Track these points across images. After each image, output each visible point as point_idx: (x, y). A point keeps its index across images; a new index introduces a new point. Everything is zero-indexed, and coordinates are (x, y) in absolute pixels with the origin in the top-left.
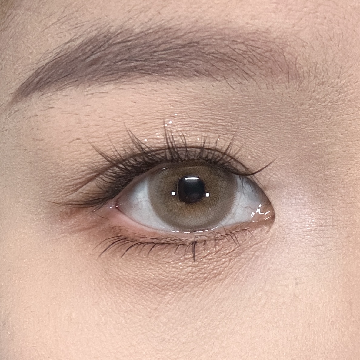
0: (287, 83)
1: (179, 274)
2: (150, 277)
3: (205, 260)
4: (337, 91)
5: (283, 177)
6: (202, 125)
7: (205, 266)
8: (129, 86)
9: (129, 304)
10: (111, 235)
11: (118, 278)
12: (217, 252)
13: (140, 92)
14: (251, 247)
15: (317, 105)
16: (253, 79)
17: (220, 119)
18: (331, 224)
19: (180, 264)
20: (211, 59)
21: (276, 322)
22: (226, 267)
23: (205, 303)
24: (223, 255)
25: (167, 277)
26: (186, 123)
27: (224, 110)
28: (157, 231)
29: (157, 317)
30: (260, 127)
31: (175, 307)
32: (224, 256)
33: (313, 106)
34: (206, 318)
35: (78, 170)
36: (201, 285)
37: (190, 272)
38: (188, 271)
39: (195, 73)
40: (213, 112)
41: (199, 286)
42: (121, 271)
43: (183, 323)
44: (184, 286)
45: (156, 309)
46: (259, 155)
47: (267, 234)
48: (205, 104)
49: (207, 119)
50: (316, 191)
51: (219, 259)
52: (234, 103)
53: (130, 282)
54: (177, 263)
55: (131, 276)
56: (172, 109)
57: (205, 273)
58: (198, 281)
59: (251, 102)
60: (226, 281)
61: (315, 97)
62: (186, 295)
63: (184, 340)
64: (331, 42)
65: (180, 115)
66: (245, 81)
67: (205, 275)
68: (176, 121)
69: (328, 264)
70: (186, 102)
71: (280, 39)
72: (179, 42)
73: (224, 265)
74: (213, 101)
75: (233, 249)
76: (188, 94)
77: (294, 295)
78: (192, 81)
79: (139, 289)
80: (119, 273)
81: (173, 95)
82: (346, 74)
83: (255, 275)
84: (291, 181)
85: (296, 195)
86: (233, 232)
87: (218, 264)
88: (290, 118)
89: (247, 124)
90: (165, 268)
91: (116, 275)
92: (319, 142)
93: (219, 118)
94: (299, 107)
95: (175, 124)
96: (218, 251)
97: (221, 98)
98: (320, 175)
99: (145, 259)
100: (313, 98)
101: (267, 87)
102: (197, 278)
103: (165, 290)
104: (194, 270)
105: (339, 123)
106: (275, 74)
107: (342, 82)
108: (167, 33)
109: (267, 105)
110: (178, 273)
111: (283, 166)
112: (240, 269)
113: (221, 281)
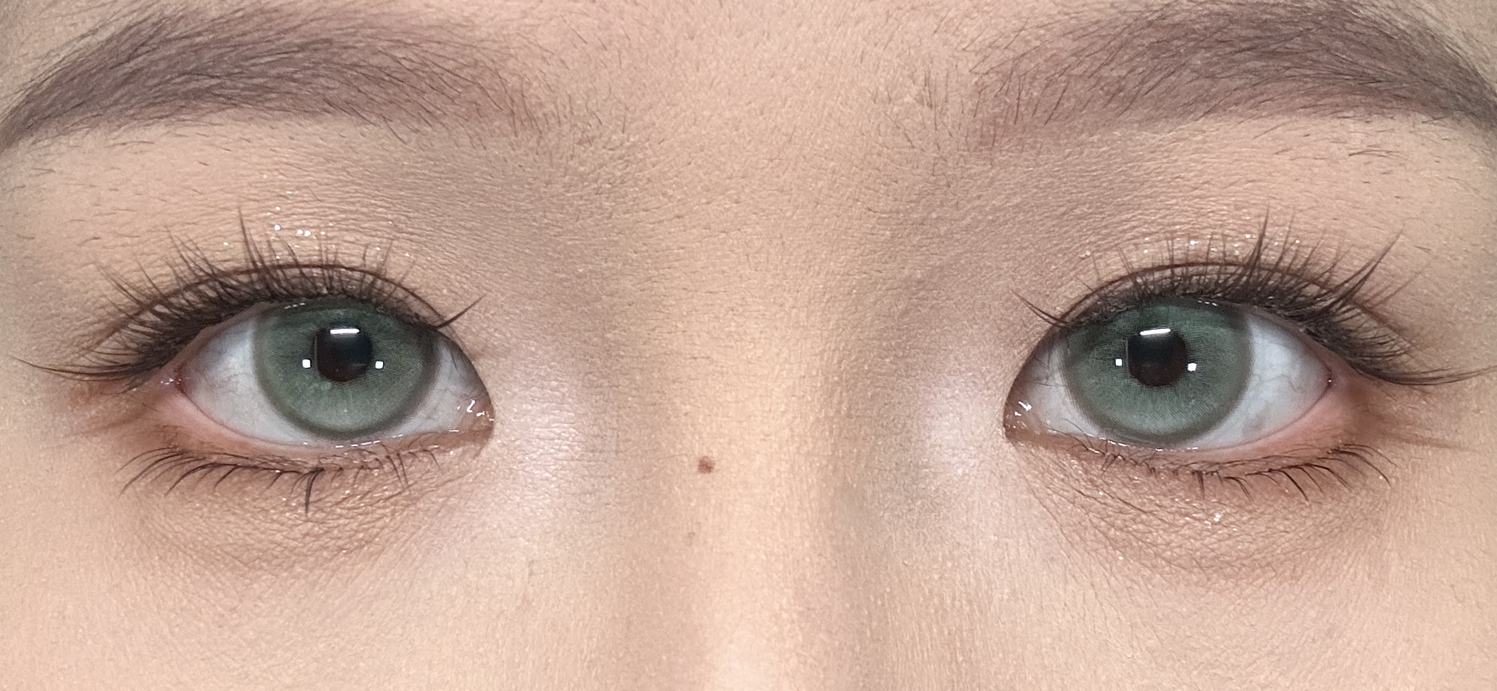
0: (513, 137)
1: (286, 537)
2: (226, 539)
3: (339, 511)
4: (620, 158)
5: (517, 337)
6: (343, 216)
7: (342, 521)
8: (196, 129)
9: (181, 595)
10: (158, 445)
11: (164, 536)
12: (365, 494)
13: (217, 143)
14: (437, 486)
15: (581, 186)
16: (443, 125)
17: (381, 207)
18: (614, 448)
19: (288, 514)
20: (356, 78)
21: (481, 655)
22: (382, 528)
23: (337, 602)
24: (378, 501)
25: (260, 541)
26: (310, 211)
27: (388, 187)
28: (248, 440)
29: (238, 625)
30: (464, 228)
31: (274, 607)
32: (381, 504)
33: (573, 188)
34: (337, 635)
35: (94, 303)
36: (331, 564)
37: (307, 534)
38: (304, 532)
39: (326, 106)
40: (367, 191)
41: (325, 566)
42: (172, 523)
43: (287, 644)
44: (295, 562)
45: (234, 610)
46: (465, 286)
47: (475, 462)
48: (348, 173)
49: (353, 203)
50: (587, 373)
51: (370, 508)
52: (407, 174)
53: (185, 546)
54: (282, 512)
55: (189, 535)
56: (281, 180)
57: (339, 538)
58: (325, 554)
59: (442, 173)
60: (382, 559)
61: (576, 169)
62: (297, 584)
63: (288, 681)
64: (606, 53)
65: (297, 192)
66: (429, 129)
67: (340, 543)
68: (289, 206)
69: (599, 534)
70: (308, 166)
71: (494, 41)
72: (293, 38)
73: (380, 524)
74: (363, 166)
75: (399, 490)
76: (312, 149)
77: (525, 598)
78: (320, 122)
79: (202, 562)
80: (167, 526)
81: (284, 150)
82: (641, 123)
83: (445, 549)
84: (533, 349)
85: (543, 378)
86: (403, 453)
87: (367, 520)
88: (527, 211)
89: (438, 219)
90: (257, 522)
91: (161, 529)
92: (590, 267)
93: (379, 203)
94: (542, 190)
95: (289, 212)
96: (369, 492)
97: (380, 162)
98: (595, 339)
99: (220, 500)
100: (570, 172)
101: (471, 142)
102: (325, 548)
103: (254, 567)
104: (316, 529)
105: (628, 228)
106: (487, 116)
107: (632, 140)
108: (270, 20)
109: (475, 182)
110: (285, 533)
111: (515, 314)
112: (413, 534)
113: (373, 558)
